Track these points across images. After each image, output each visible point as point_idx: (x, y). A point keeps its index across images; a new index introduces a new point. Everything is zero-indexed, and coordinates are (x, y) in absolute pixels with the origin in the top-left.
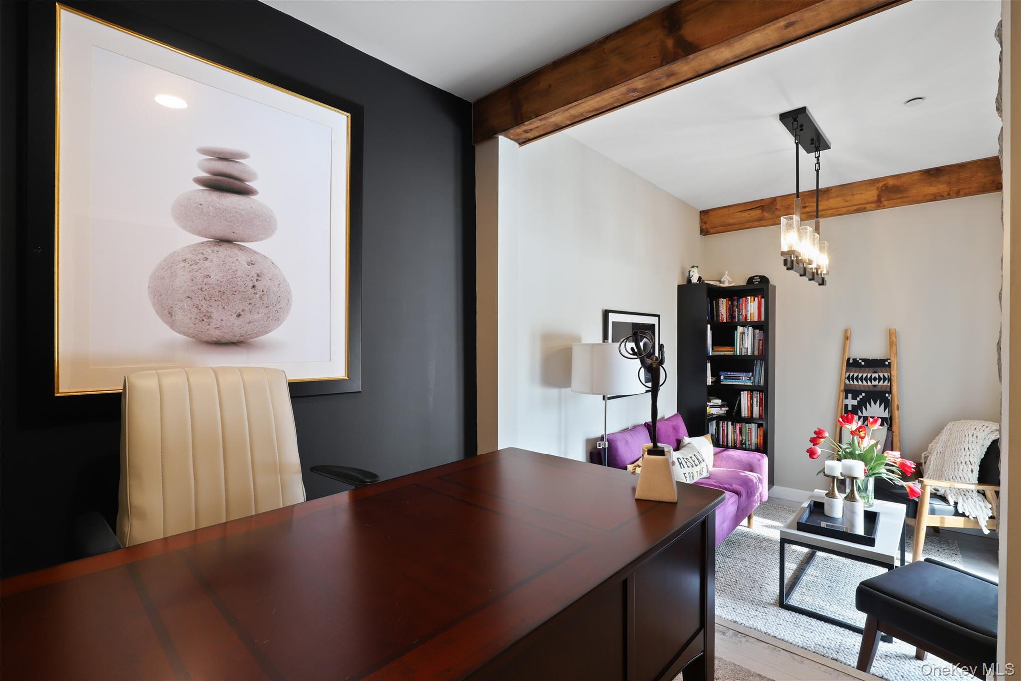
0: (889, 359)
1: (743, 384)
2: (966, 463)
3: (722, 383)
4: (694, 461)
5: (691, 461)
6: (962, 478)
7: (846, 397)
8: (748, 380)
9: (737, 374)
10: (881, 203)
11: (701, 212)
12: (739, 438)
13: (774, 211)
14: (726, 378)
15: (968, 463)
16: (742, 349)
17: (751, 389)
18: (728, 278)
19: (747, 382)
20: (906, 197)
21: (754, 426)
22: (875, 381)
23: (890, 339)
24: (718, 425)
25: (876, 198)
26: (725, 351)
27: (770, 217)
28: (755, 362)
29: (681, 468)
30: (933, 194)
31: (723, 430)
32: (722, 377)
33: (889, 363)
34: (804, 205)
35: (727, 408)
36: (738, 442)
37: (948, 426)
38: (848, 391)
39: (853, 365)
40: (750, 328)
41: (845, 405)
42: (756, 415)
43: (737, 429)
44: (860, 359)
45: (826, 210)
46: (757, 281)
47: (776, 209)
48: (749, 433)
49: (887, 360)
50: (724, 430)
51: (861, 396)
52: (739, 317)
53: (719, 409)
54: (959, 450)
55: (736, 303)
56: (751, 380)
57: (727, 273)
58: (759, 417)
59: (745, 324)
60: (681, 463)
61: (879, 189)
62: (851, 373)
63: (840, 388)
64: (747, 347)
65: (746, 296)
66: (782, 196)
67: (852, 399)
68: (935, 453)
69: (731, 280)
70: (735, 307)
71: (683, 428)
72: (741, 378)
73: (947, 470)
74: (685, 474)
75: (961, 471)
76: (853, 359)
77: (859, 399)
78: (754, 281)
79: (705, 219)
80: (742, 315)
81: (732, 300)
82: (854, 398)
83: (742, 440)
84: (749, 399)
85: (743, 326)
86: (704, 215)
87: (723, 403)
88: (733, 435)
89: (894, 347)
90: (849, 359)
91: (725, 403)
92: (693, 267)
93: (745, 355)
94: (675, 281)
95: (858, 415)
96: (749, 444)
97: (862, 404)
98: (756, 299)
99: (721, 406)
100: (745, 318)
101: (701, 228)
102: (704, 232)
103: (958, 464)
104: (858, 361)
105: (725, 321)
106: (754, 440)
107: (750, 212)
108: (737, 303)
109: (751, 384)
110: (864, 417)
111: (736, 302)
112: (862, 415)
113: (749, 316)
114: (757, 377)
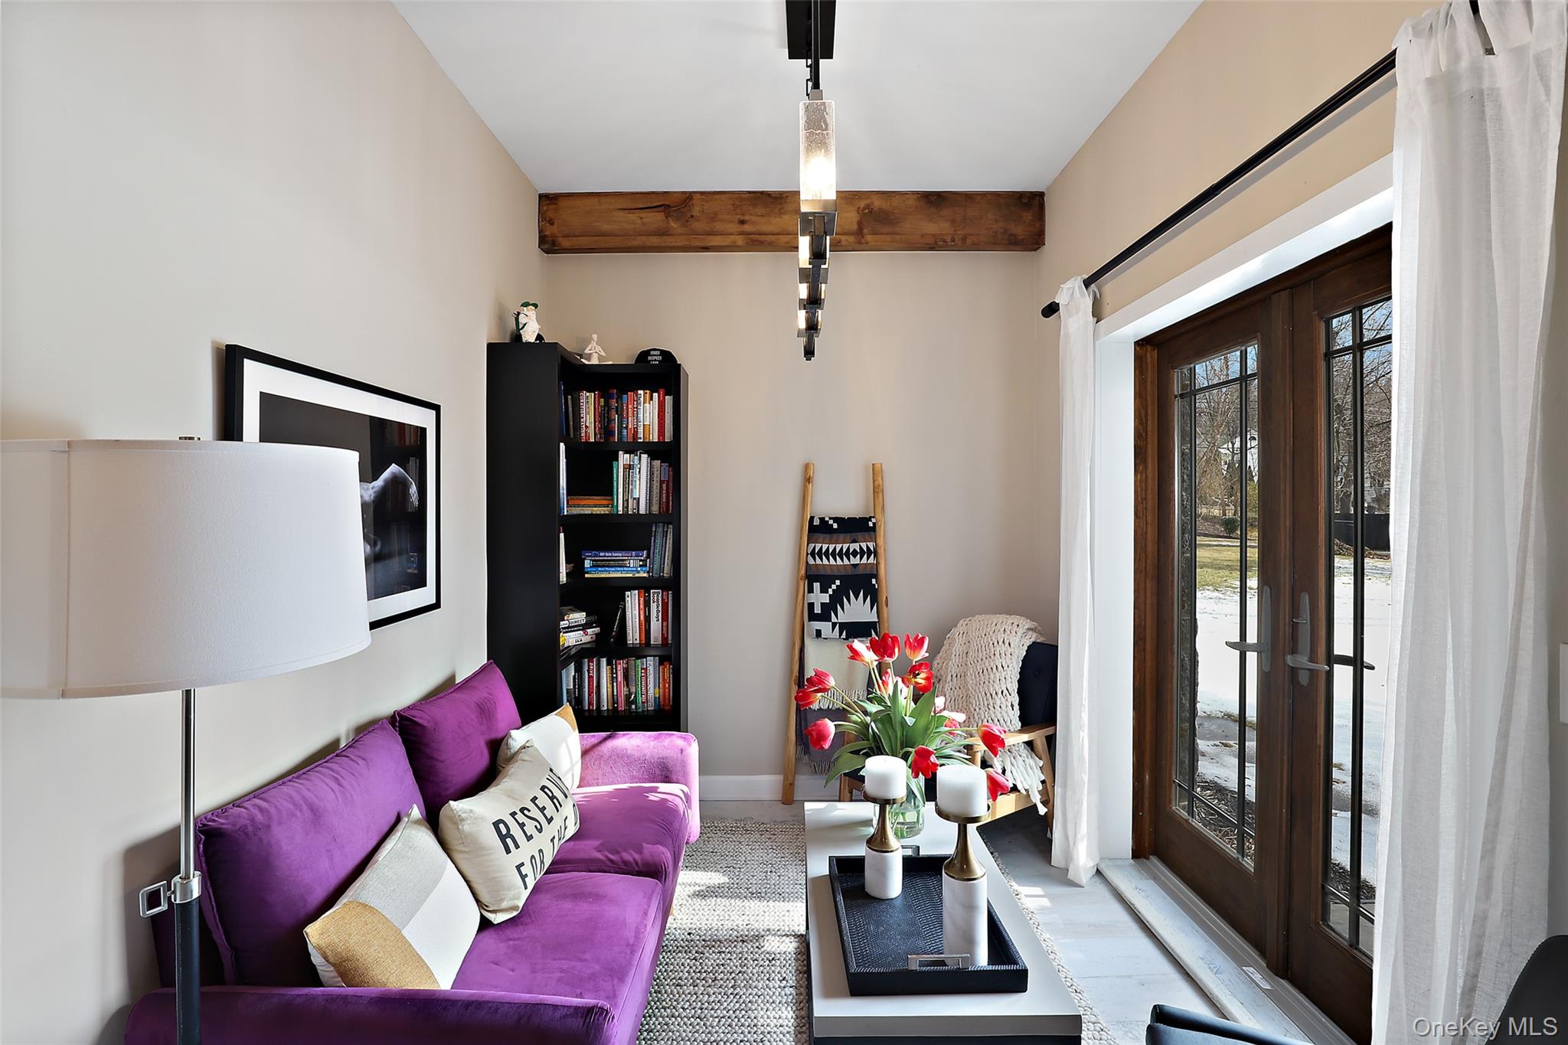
0: (874, 517)
1: (631, 575)
2: (1002, 692)
3: (587, 576)
4: (542, 810)
5: (535, 813)
6: (1002, 721)
7: (811, 590)
8: (640, 566)
9: (618, 555)
10: (863, 237)
11: (541, 196)
12: (624, 690)
13: (688, 221)
14: (596, 565)
15: (1005, 692)
16: (627, 500)
17: (643, 586)
18: (599, 348)
19: (638, 572)
20: (898, 234)
21: (650, 663)
22: (855, 557)
23: (874, 482)
24: (579, 670)
25: (855, 227)
26: (593, 507)
27: (680, 231)
28: (654, 529)
29: (508, 851)
30: (933, 235)
31: (590, 677)
32: (587, 564)
33: (874, 524)
34: (742, 218)
35: (597, 630)
36: (622, 700)
37: (961, 627)
38: (813, 577)
39: (819, 529)
40: (644, 457)
41: (809, 604)
42: (656, 640)
43: (619, 673)
44: (830, 518)
45: (777, 234)
46: (655, 359)
47: (692, 216)
48: (644, 679)
49: (870, 519)
50: (593, 677)
51: (834, 587)
52: (620, 432)
53: (581, 632)
54: (990, 670)
55: (614, 403)
56: (646, 566)
57: (595, 337)
58: (662, 644)
59: (633, 448)
60: (509, 835)
61: (861, 213)
62: (817, 545)
63: (798, 572)
64: (638, 496)
65: (635, 390)
66: (702, 193)
67: (821, 592)
68: (949, 678)
69: (603, 353)
70: (613, 412)
71: (506, 705)
72: (627, 562)
73: (977, 709)
74: (518, 867)
75: (997, 707)
76: (820, 518)
77: (830, 591)
78: (650, 358)
79: (550, 214)
80: (627, 428)
81: (605, 395)
82: (824, 590)
83: (628, 697)
84: (642, 606)
85: (628, 451)
86: (548, 205)
87: (589, 619)
88: (610, 686)
89: (880, 494)
90: (812, 518)
91: (592, 618)
92: (526, 305)
93: (634, 514)
94: (483, 335)
95: (831, 621)
96: (643, 702)
97: (836, 601)
98: (655, 395)
99: (585, 627)
100: (633, 434)
101: (540, 232)
102: (549, 244)
103: (991, 695)
104: (828, 521)
105: (592, 440)
106: (652, 691)
107: (643, 214)
108: (617, 403)
109: (645, 575)
110: (840, 623)
111: (615, 400)
112: (836, 621)
113: (641, 430)
114: (657, 558)
